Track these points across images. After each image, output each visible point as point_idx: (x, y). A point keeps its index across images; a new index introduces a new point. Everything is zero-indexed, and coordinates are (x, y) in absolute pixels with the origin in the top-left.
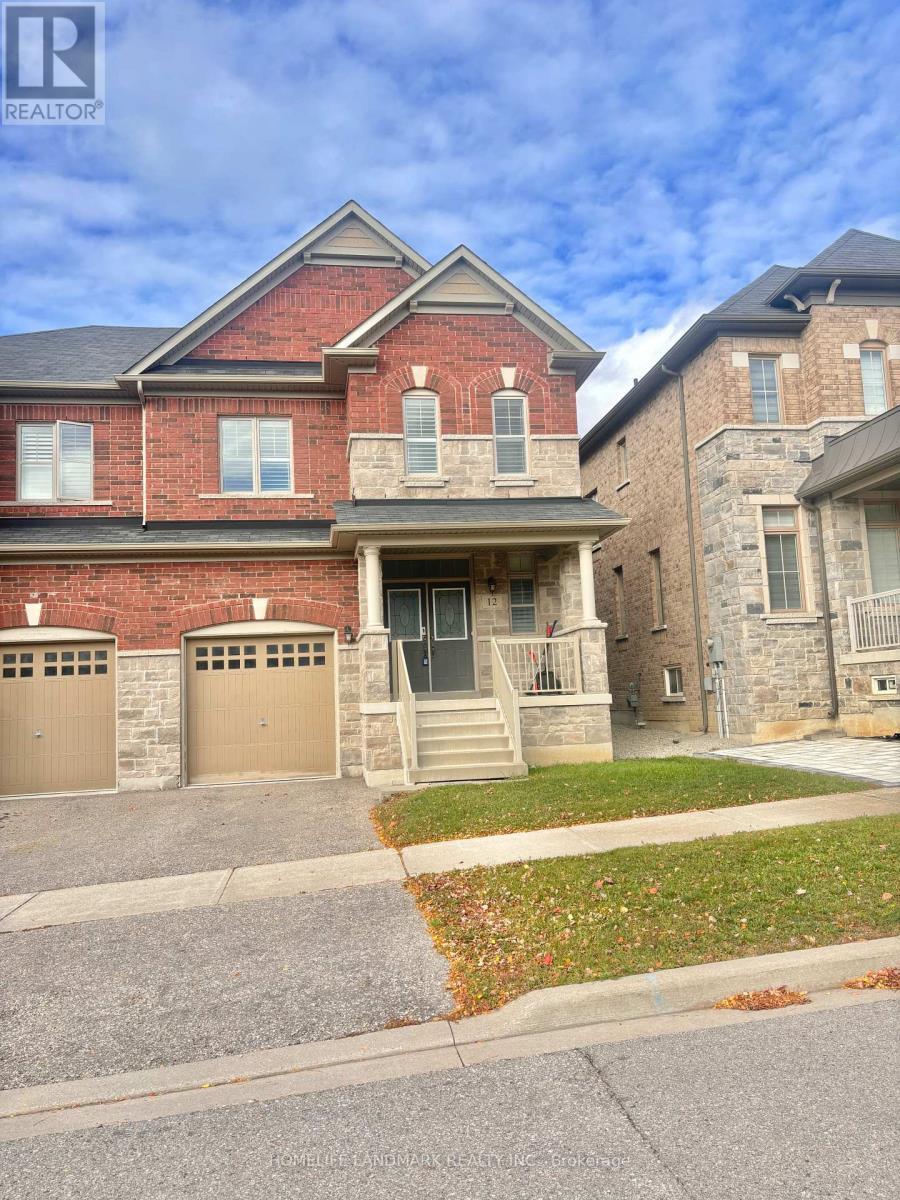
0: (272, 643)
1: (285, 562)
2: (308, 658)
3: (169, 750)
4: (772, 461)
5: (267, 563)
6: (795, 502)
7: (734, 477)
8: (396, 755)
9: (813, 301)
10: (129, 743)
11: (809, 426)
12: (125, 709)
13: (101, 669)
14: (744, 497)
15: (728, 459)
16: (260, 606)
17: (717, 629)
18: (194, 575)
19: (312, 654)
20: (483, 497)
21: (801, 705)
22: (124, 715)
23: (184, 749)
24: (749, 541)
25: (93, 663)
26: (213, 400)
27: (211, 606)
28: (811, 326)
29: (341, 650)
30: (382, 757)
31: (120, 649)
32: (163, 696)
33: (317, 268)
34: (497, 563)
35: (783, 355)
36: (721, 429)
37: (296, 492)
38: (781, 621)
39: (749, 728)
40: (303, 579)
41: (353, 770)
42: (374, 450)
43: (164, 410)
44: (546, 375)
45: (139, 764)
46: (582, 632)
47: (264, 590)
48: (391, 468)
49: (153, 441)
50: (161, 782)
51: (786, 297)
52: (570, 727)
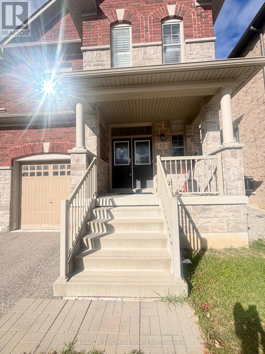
0: (56, 164)
1: (59, 125)
3: (4, 214)
16: (46, 146)
27: (25, 147)
32: (3, 188)
34: (165, 126)
42: (94, 56)
44: (194, 7)
46: (224, 152)
50: (1, 229)
52: (215, 220)
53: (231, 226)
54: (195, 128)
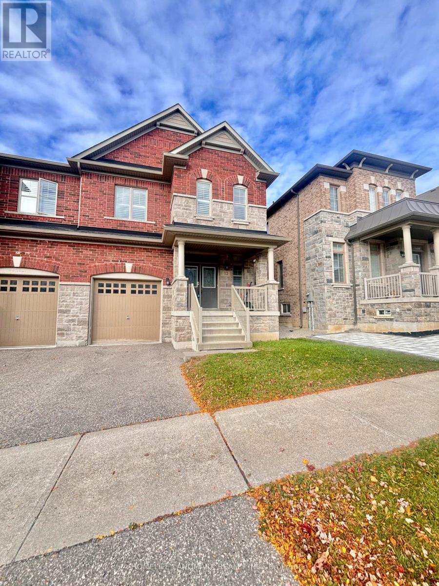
0: (134, 283)
1: (141, 248)
2: (149, 291)
3: (82, 328)
4: (336, 225)
5: (133, 248)
6: (344, 242)
7: (323, 230)
8: (189, 335)
9: (354, 166)
10: (63, 324)
11: (350, 213)
12: (62, 308)
13: (52, 290)
14: (327, 238)
15: (321, 222)
16: (129, 266)
17: (310, 289)
18: (99, 251)
19: (151, 289)
20: (228, 227)
21: (344, 319)
22: (61, 311)
23: (90, 328)
24: (328, 255)
25: (48, 287)
26: (113, 178)
27: (106, 265)
28: (352, 175)
29: (164, 288)
30: (182, 336)
31: (61, 281)
32: (81, 303)
33: (162, 130)
35: (341, 186)
36: (319, 211)
37: (148, 220)
38: (338, 286)
39: (325, 327)
40: (149, 256)
41: (167, 340)
42: (183, 201)
43: (91, 179)
44: (255, 181)
45: (67, 334)
46: (269, 286)
47: (131, 260)
48: (190, 210)
49: (84, 191)
50: (77, 343)
51: (343, 164)
52: (263, 325)
53: (271, 328)
54: (250, 262)
